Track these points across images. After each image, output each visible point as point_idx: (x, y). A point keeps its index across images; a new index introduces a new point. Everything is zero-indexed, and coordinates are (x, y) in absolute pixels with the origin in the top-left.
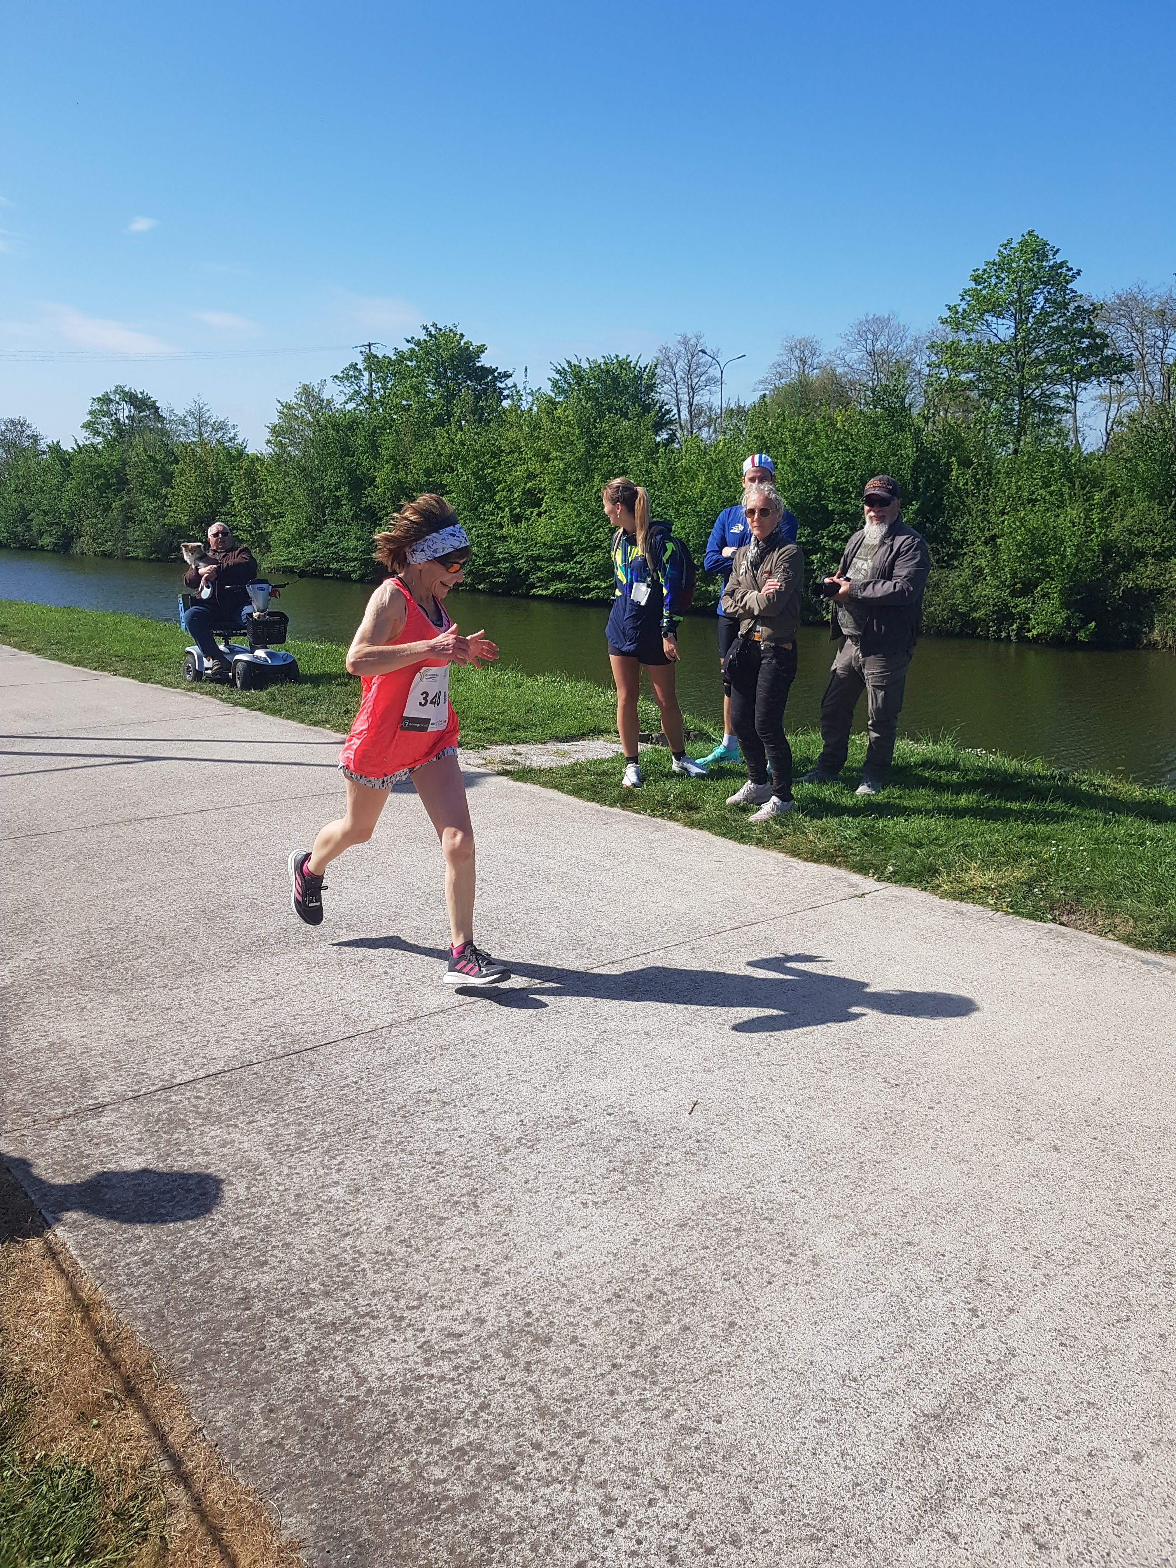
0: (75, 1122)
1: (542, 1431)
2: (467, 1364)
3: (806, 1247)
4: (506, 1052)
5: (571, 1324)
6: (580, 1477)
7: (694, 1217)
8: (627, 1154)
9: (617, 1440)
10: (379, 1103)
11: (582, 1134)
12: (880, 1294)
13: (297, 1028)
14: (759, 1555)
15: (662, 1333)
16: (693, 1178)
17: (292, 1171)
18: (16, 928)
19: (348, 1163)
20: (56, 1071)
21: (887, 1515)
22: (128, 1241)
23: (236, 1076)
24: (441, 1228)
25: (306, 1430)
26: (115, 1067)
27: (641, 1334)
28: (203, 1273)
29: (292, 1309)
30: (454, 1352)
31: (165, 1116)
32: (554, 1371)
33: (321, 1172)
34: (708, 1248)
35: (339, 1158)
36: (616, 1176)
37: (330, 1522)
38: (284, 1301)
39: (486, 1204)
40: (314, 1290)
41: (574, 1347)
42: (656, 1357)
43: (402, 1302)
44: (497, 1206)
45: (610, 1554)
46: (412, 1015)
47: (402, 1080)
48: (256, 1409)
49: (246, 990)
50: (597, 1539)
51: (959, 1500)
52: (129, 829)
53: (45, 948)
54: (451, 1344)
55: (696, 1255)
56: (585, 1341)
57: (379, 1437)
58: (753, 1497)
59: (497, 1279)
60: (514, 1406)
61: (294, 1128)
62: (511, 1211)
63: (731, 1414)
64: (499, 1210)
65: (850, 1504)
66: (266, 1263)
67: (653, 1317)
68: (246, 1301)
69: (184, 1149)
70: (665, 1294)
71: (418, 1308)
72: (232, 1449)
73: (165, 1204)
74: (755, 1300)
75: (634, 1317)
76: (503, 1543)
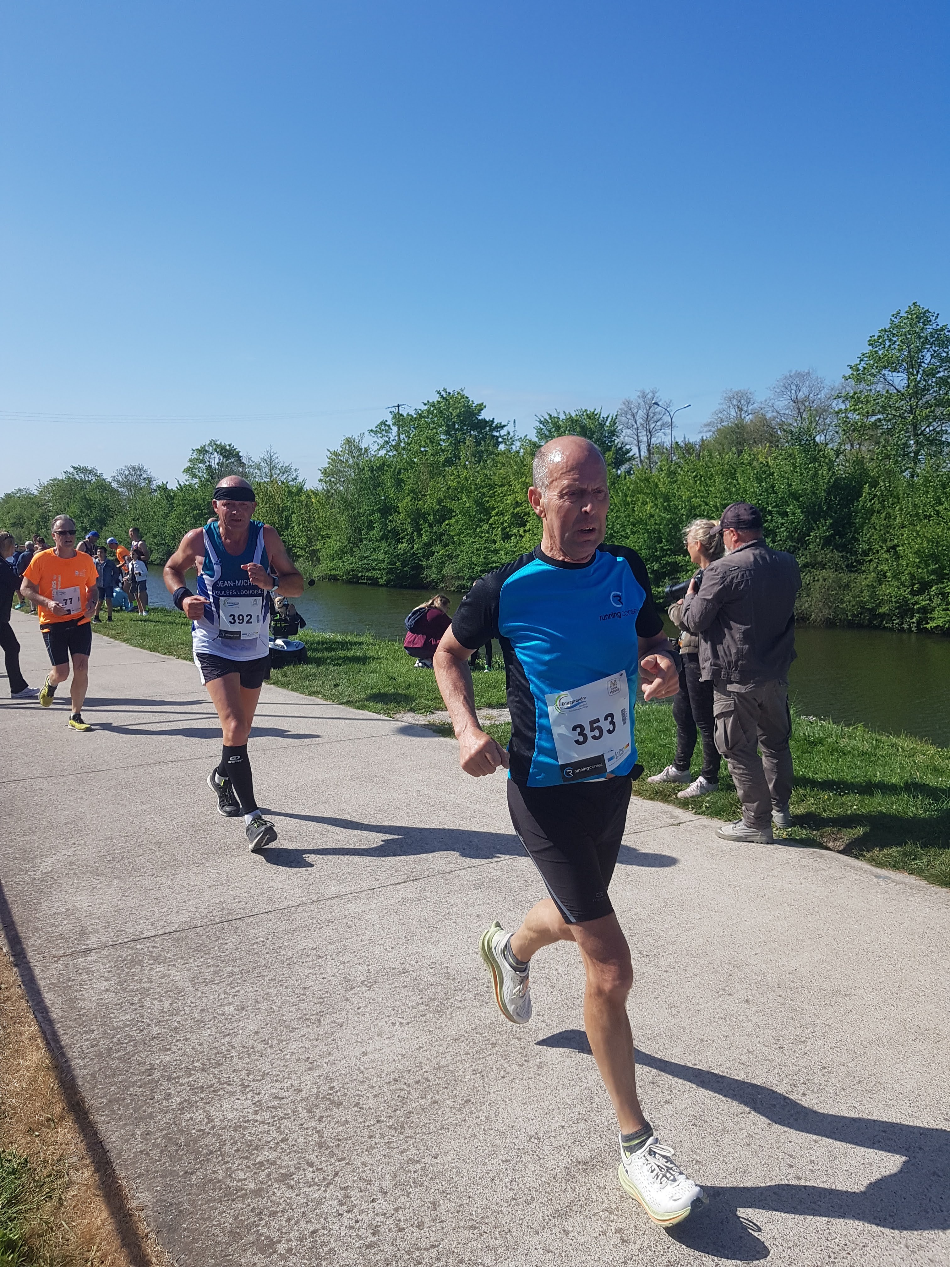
0: (70, 959)
1: (317, 1156)
2: (282, 1115)
3: (538, 1057)
4: (373, 925)
5: (358, 1095)
6: (332, 1184)
7: (466, 1035)
8: (435, 994)
9: (364, 1164)
10: (275, 955)
11: (408, 980)
12: (578, 1087)
13: (234, 905)
14: (433, 1234)
15: (417, 1104)
16: (476, 1010)
17: (203, 995)
18: (63, 835)
19: (242, 992)
20: (66, 927)
21: (527, 1218)
22: (85, 1032)
23: (183, 934)
24: (292, 1034)
25: (166, 1146)
26: (105, 926)
27: (404, 1104)
28: (128, 1053)
29: (178, 1077)
30: (276, 1108)
31: (129, 958)
32: (338, 1122)
33: (223, 996)
34: (469, 1054)
35: (237, 988)
36: (422, 1007)
37: (165, 1198)
38: (174, 1072)
39: (326, 1021)
40: (196, 1067)
41: (356, 1109)
42: (408, 1118)
43: (251, 1077)
44: (334, 1022)
45: (336, 1227)
46: (315, 899)
47: (295, 941)
48: (138, 1132)
49: (207, 879)
50: (330, 1219)
51: (580, 1212)
52: (157, 768)
53: (79, 848)
54: (275, 1103)
55: (459, 1058)
56: (364, 1106)
57: (211, 1153)
58: (441, 1202)
59: (318, 1066)
60: (304, 1141)
61: (212, 969)
62: (342, 1026)
63: (445, 1153)
64: (334, 1025)
65: (504, 1210)
66: (170, 1049)
67: (415, 1094)
68: (150, 1071)
69: (136, 978)
70: (429, 1081)
71: (260, 1080)
72: (116, 1154)
73: (115, 1011)
74: (489, 1087)
75: (402, 1094)
76: (269, 1216)
